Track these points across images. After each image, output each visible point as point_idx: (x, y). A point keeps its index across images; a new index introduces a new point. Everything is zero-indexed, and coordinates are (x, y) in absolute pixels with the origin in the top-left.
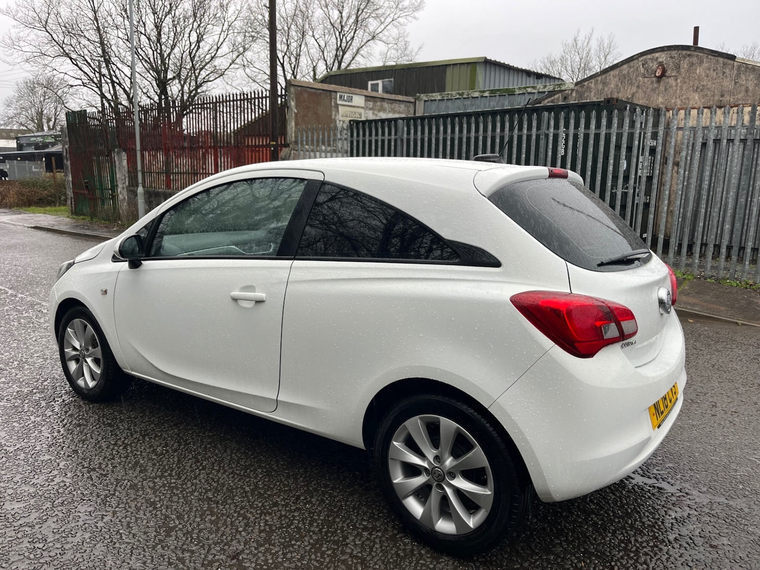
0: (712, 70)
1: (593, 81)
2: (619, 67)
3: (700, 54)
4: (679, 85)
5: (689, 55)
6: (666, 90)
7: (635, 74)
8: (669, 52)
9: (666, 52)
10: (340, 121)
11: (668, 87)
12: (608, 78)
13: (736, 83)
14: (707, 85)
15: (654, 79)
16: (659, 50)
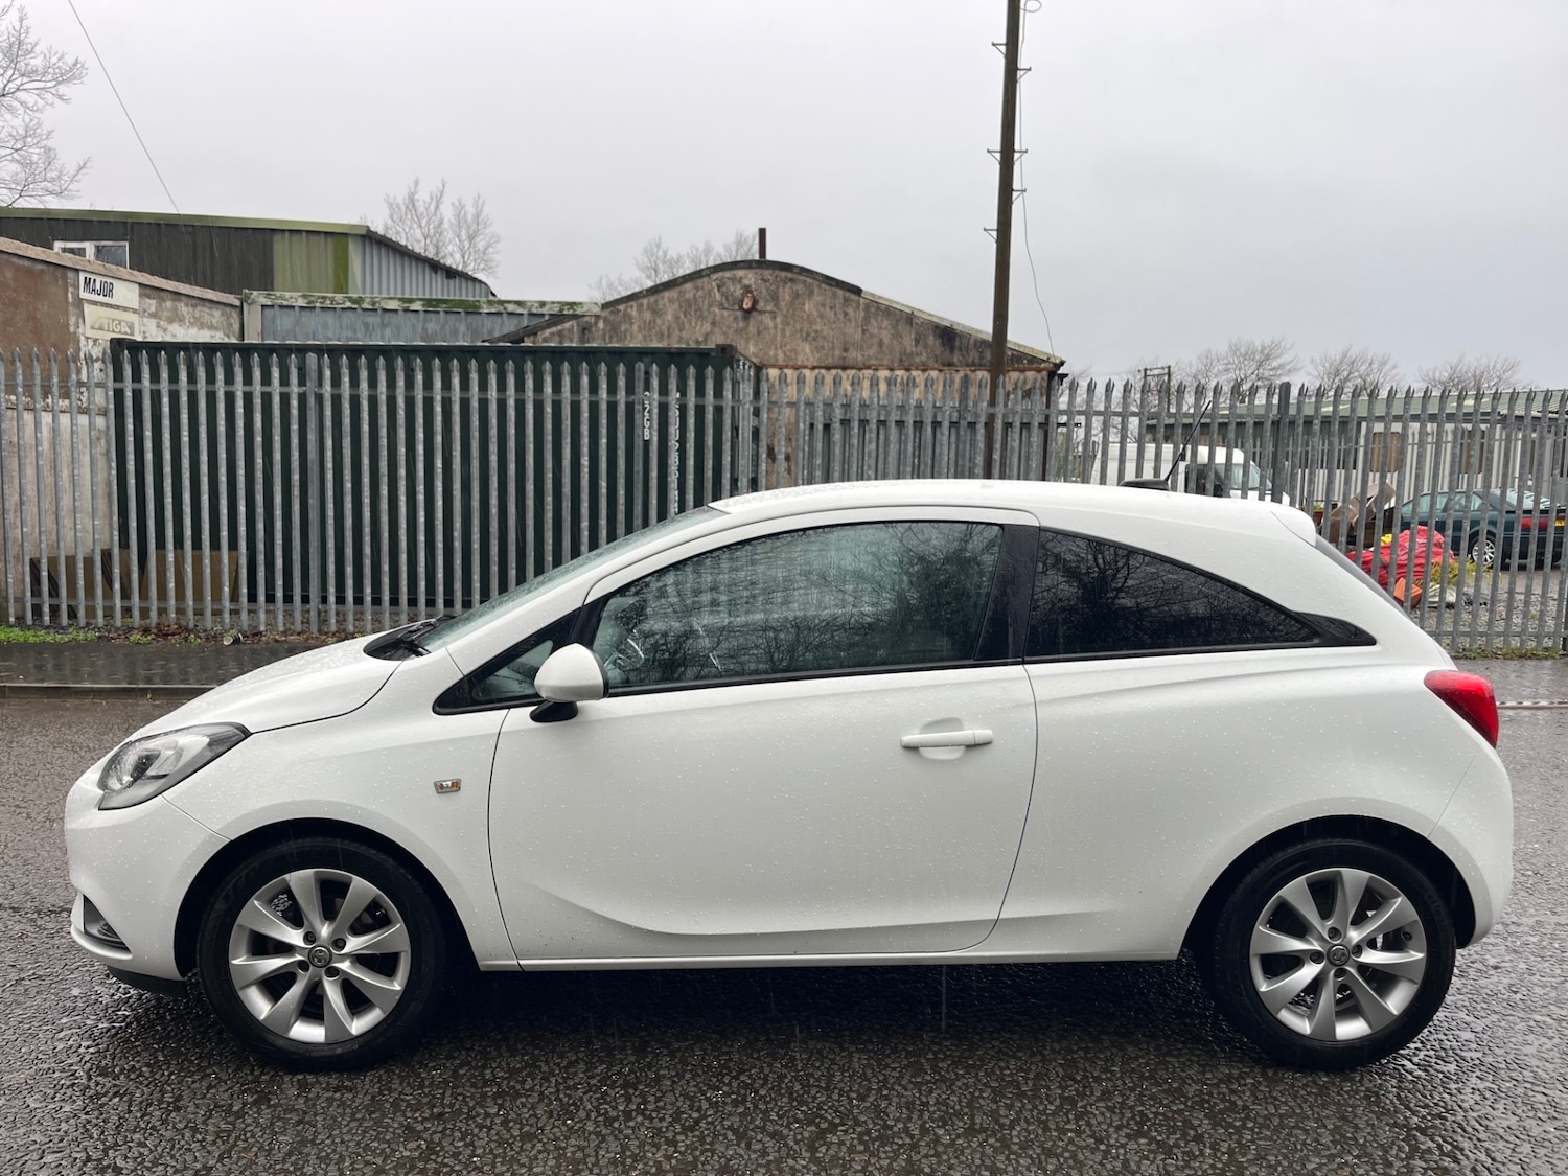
0: (827, 307)
1: (634, 304)
2: (679, 285)
3: (808, 280)
4: (780, 326)
5: (791, 280)
6: (759, 333)
7: (706, 302)
8: (759, 271)
9: (754, 271)
10: (88, 338)
11: (762, 328)
12: (660, 302)
13: (864, 331)
14: (822, 330)
15: (739, 313)
16: (742, 265)
